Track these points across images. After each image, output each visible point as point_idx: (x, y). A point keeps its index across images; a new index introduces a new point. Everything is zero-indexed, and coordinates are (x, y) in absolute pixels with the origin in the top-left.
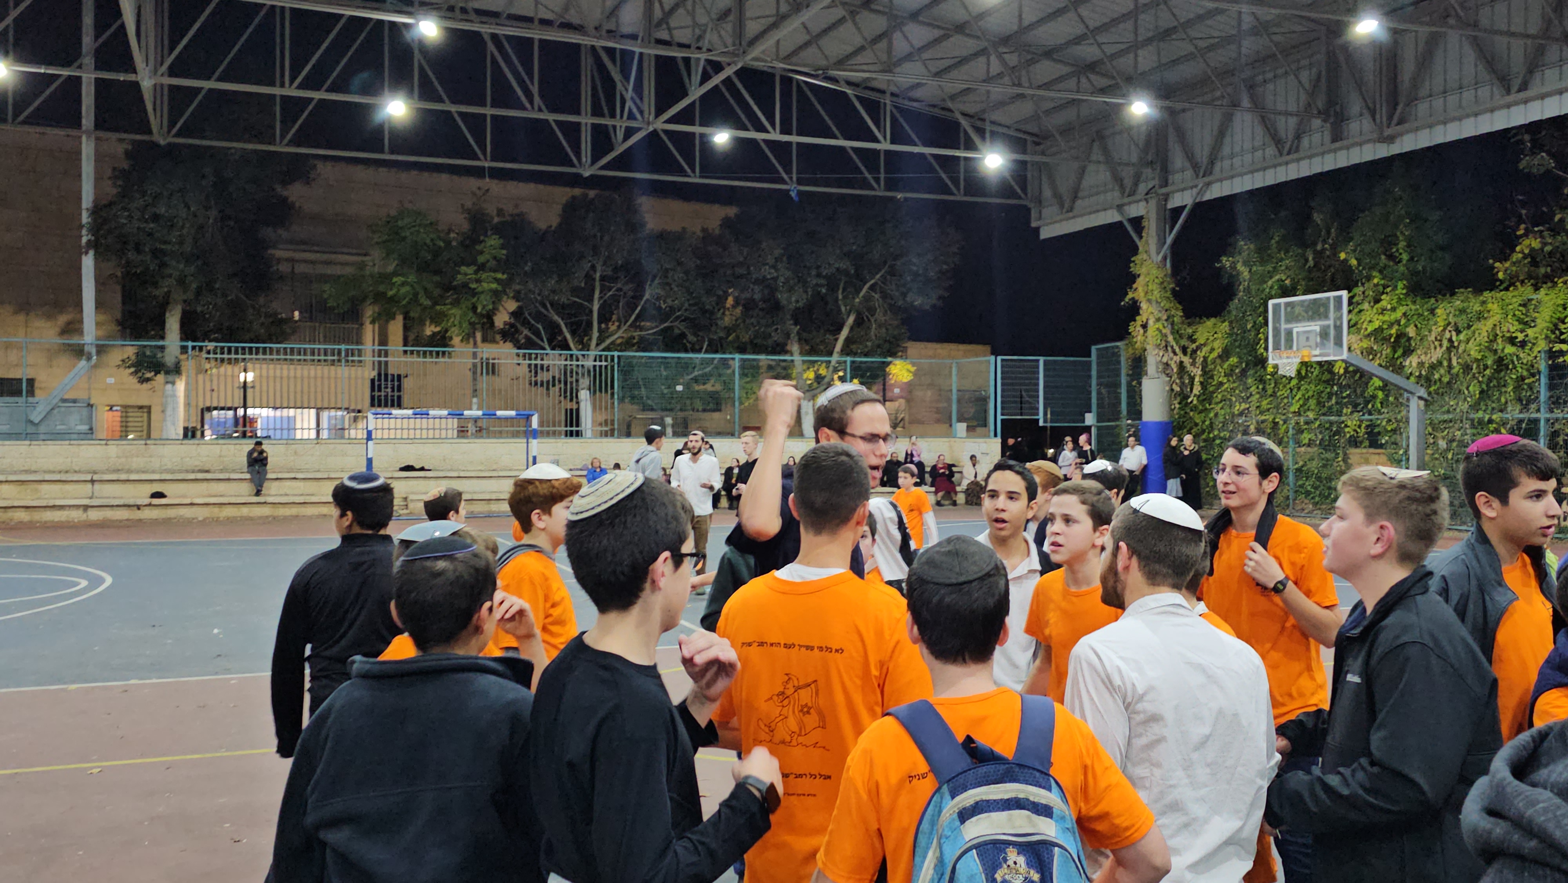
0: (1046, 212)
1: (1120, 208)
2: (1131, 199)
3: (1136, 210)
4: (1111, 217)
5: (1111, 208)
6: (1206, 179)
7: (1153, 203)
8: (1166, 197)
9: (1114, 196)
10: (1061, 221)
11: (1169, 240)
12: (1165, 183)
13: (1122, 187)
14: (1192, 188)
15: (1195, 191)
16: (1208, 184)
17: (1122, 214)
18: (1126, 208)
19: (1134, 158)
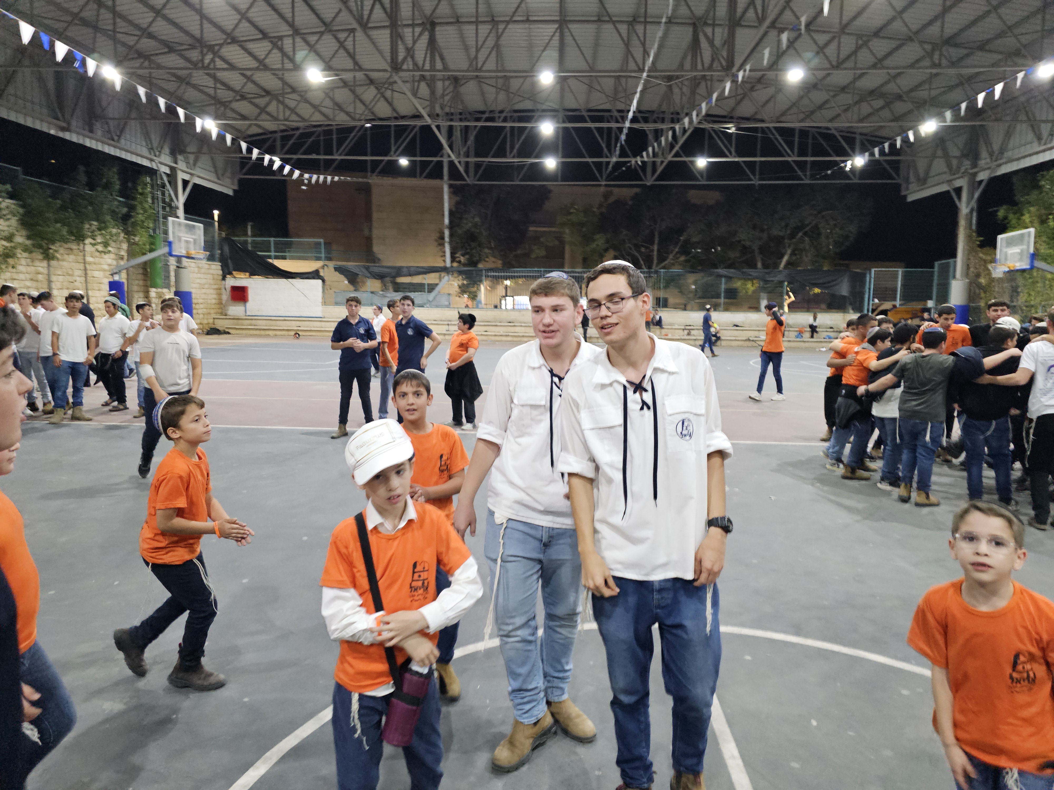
0: (911, 186)
1: (949, 181)
2: (957, 176)
3: (958, 183)
4: (944, 188)
6: (999, 163)
7: (967, 178)
8: (975, 175)
9: (947, 177)
10: (918, 191)
11: (975, 198)
12: (975, 166)
13: (951, 171)
15: (990, 171)
16: (999, 166)
17: (949, 185)
18: (953, 182)
19: (958, 153)
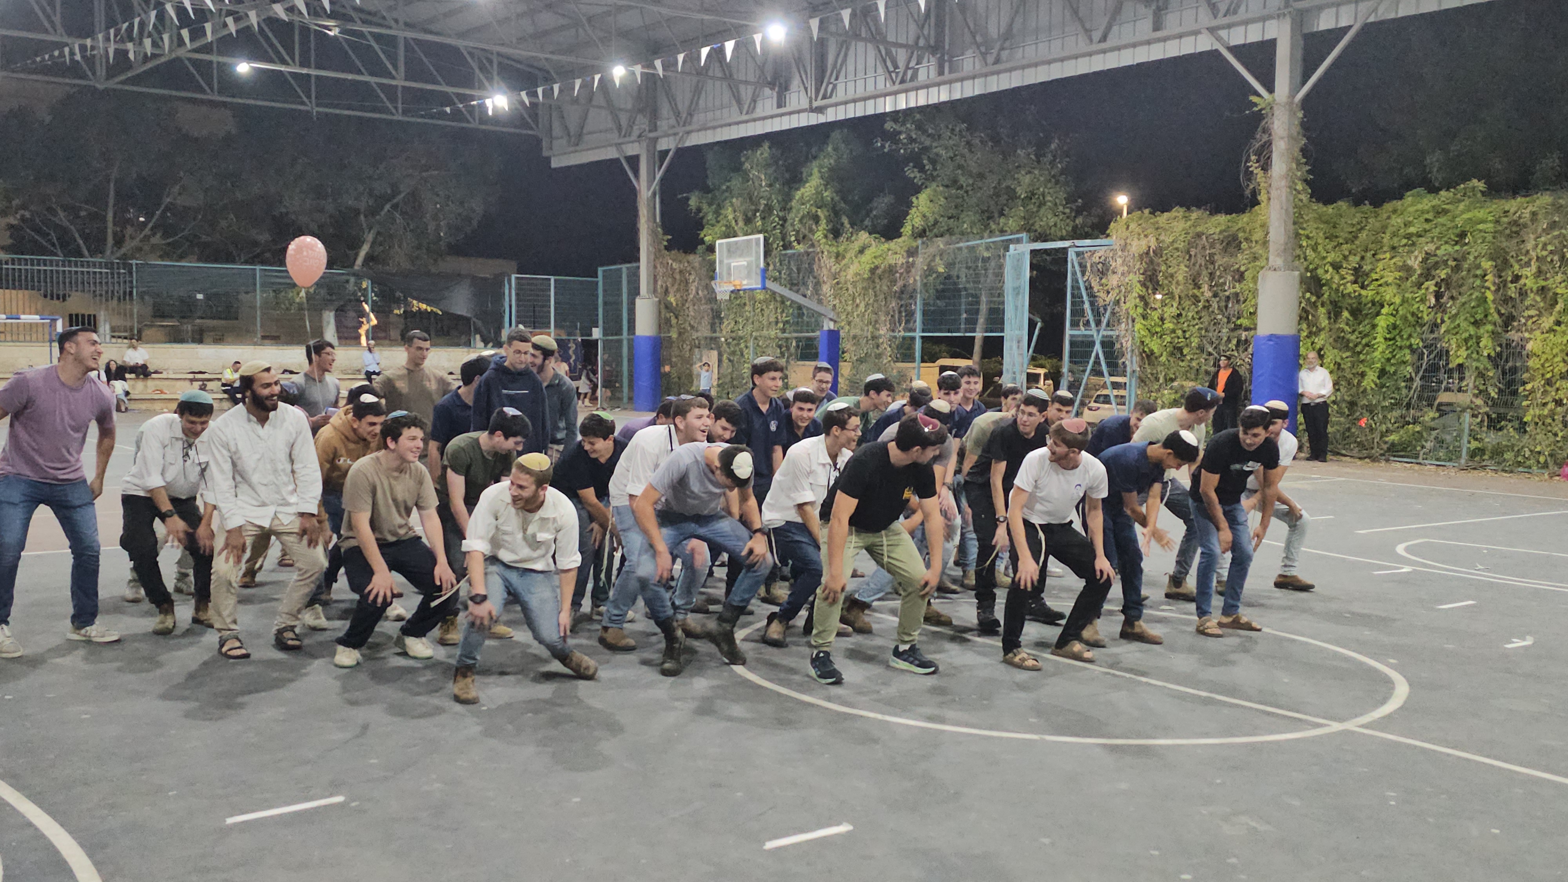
0: (556, 143)
1: (618, 145)
2: (627, 139)
3: (632, 150)
4: (611, 153)
5: (611, 145)
6: (688, 128)
7: (644, 144)
8: (655, 140)
9: (614, 137)
10: (568, 153)
11: (658, 176)
12: (654, 128)
13: (619, 128)
14: (675, 134)
15: (678, 138)
16: (688, 133)
17: (619, 152)
18: (624, 146)
19: (629, 106)
